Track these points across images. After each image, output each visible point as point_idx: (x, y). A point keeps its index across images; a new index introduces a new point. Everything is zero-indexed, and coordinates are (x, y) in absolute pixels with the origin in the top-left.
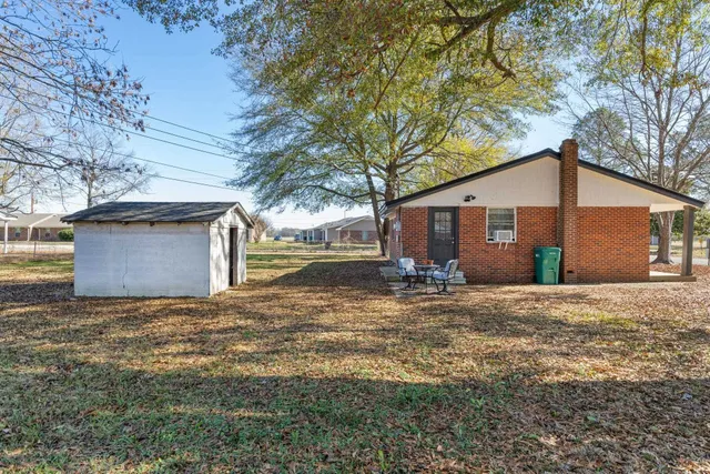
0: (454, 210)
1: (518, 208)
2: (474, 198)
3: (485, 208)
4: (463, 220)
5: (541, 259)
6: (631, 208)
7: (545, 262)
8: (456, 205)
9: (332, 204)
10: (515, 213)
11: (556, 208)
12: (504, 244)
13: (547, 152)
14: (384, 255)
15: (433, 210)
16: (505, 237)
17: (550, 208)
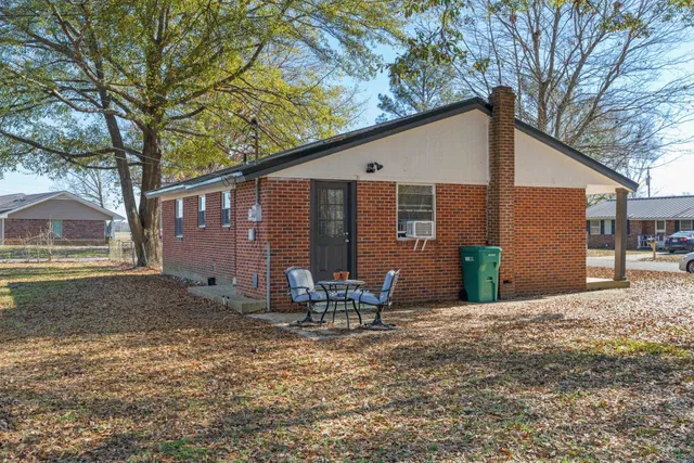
0: (350, 187)
1: (439, 186)
2: (380, 167)
3: (393, 185)
4: (363, 203)
5: (476, 265)
6: (566, 190)
7: (483, 268)
8: (354, 178)
9: (19, 166)
10: (434, 192)
11: (485, 187)
12: (422, 242)
13: (475, 103)
14: (142, 263)
15: (318, 186)
16: (423, 231)
17: (478, 187)
